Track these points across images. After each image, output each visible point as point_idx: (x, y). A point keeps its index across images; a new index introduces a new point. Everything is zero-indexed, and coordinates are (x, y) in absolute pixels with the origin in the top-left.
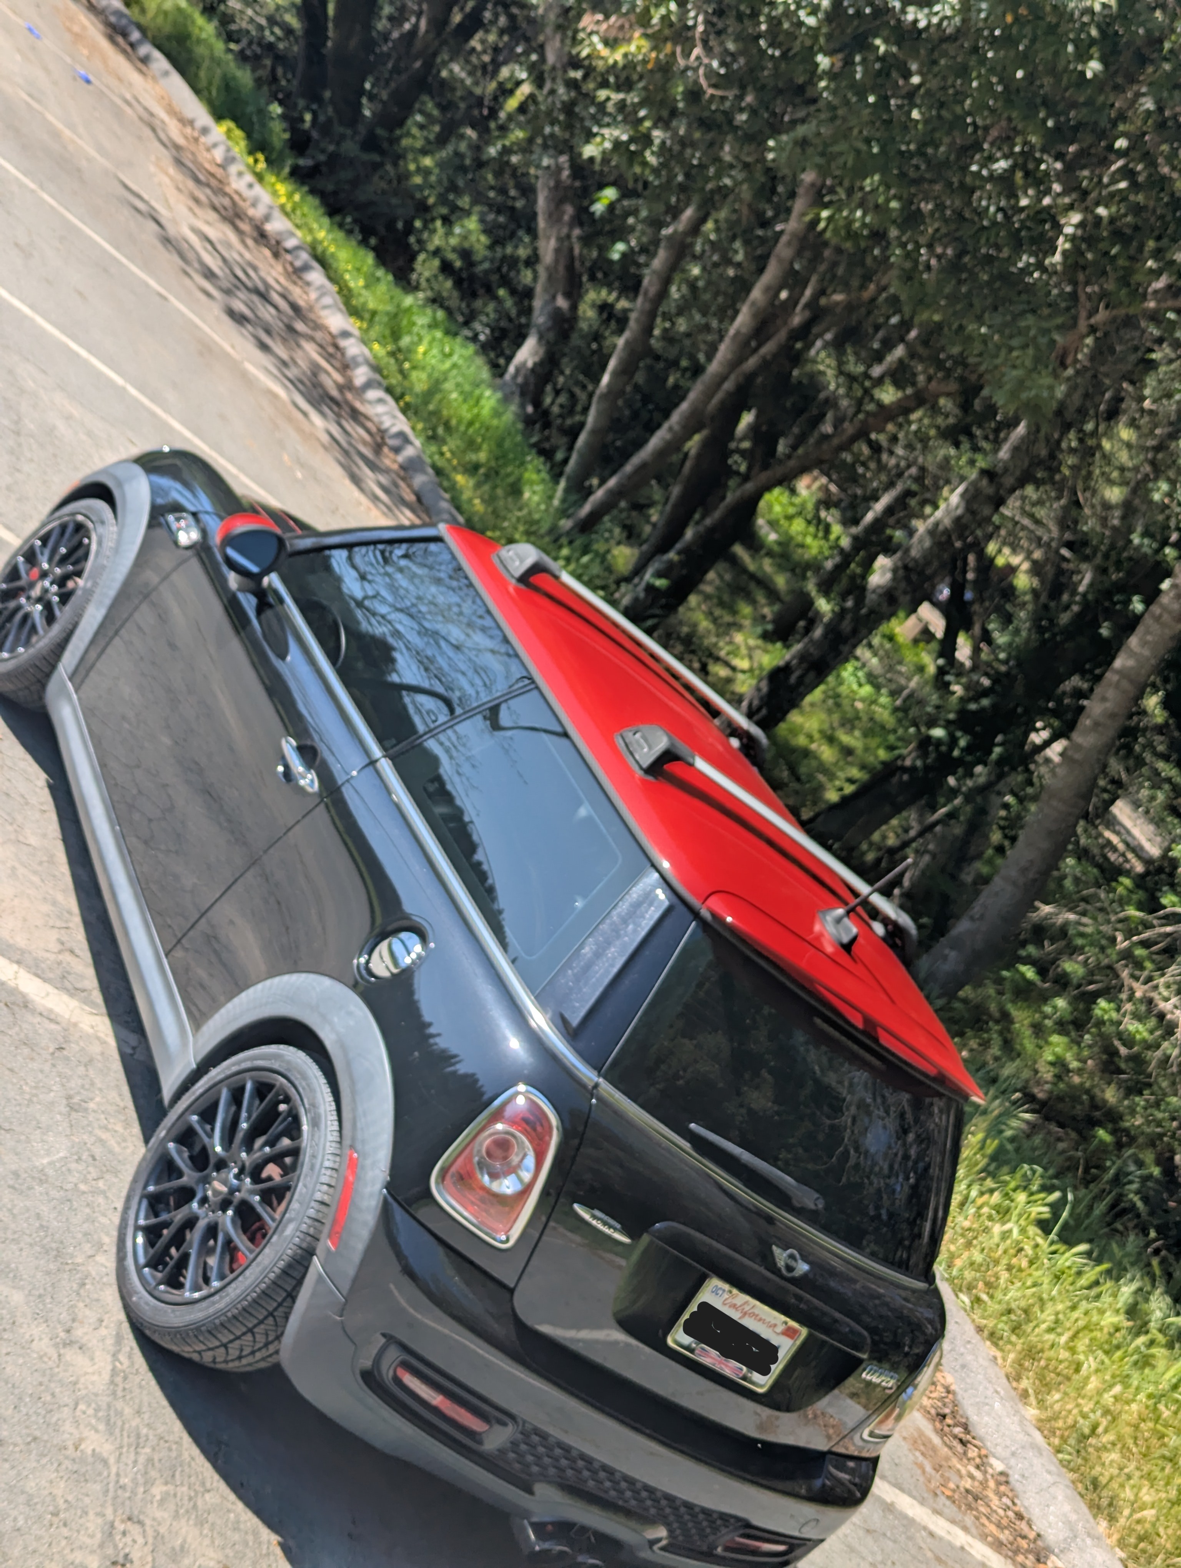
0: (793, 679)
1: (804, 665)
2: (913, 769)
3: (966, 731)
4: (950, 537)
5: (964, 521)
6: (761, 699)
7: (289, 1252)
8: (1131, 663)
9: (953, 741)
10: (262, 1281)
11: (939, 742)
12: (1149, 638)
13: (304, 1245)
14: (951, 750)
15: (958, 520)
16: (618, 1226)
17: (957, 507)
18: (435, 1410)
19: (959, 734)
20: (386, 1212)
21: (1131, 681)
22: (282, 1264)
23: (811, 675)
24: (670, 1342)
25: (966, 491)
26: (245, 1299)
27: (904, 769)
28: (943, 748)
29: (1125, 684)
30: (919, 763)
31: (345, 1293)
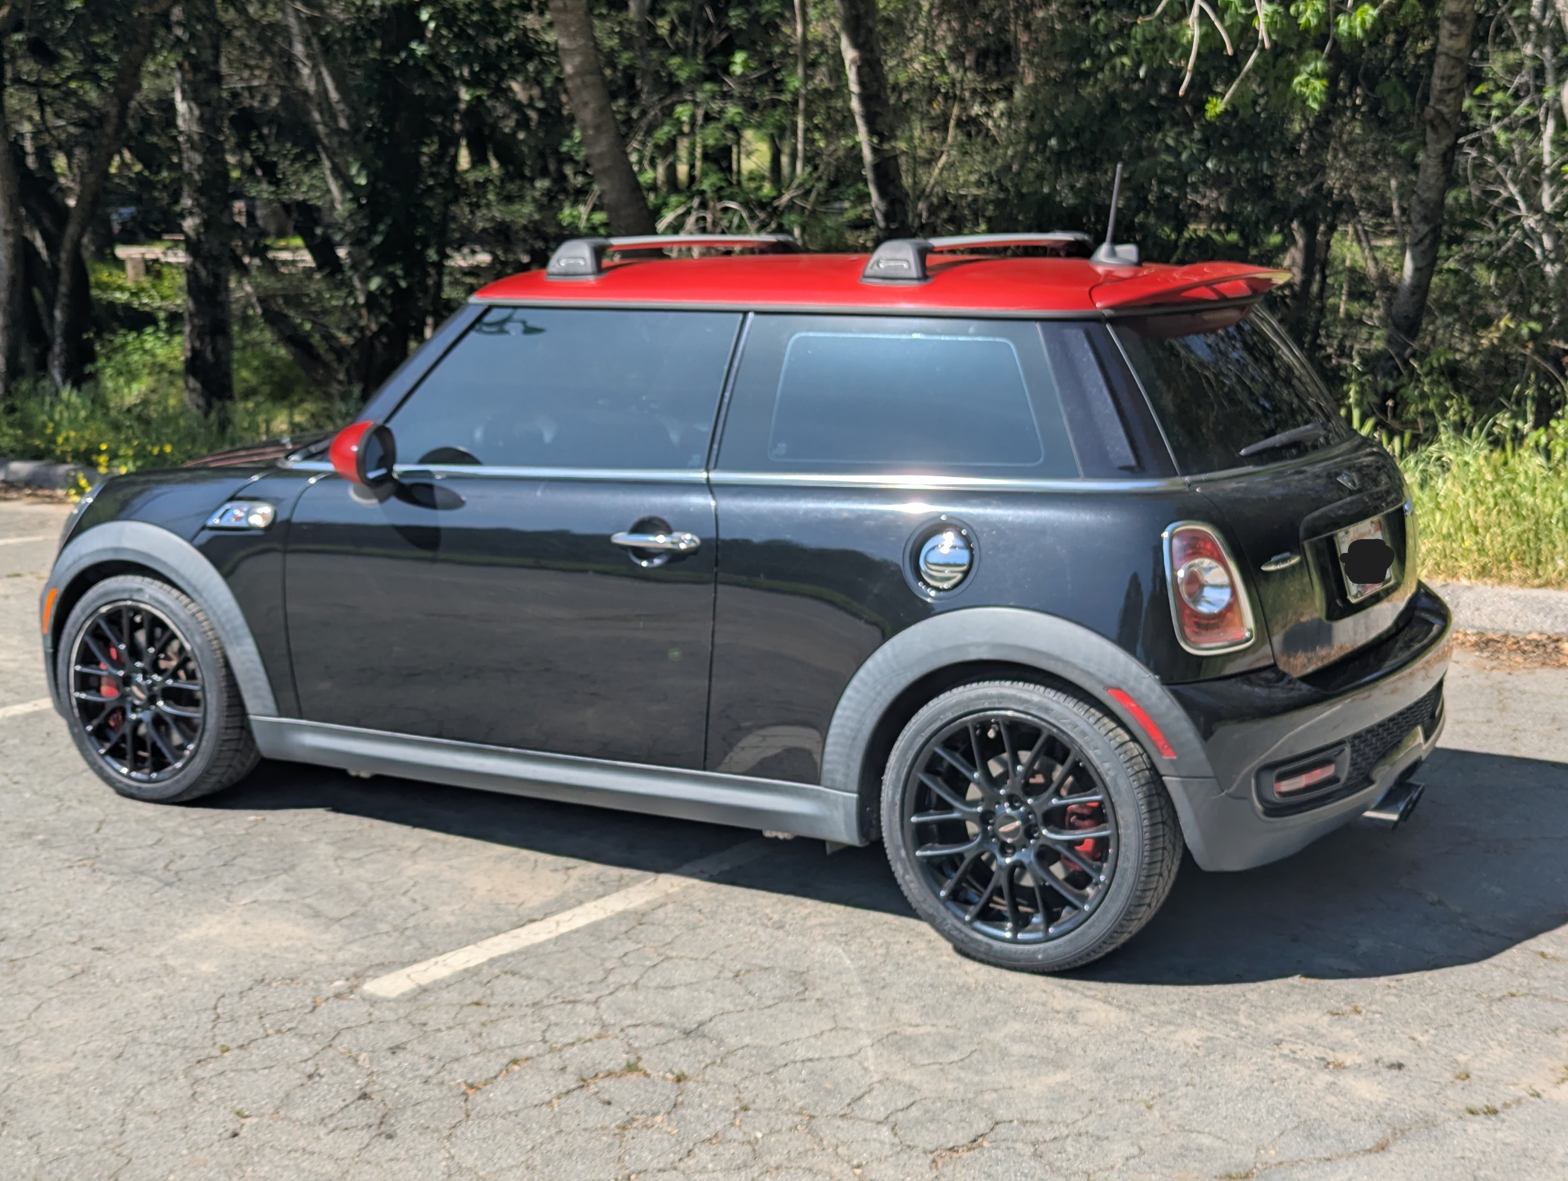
0: (209, 356)
1: (208, 339)
2: (383, 328)
3: (392, 262)
4: (210, 138)
5: (207, 116)
6: (203, 395)
7: (1140, 796)
8: (578, 60)
9: (391, 279)
10: (1143, 833)
11: (381, 289)
12: (573, 29)
13: (1143, 781)
14: (396, 286)
15: (201, 120)
16: (1287, 554)
17: (191, 110)
18: (1308, 788)
19: (391, 269)
20: (1179, 697)
21: (591, 73)
22: (1144, 809)
23: (220, 341)
24: (1353, 601)
25: (184, 92)
26: (1143, 857)
27: (376, 335)
28: (390, 291)
29: (589, 79)
30: (383, 319)
31: (1211, 774)
